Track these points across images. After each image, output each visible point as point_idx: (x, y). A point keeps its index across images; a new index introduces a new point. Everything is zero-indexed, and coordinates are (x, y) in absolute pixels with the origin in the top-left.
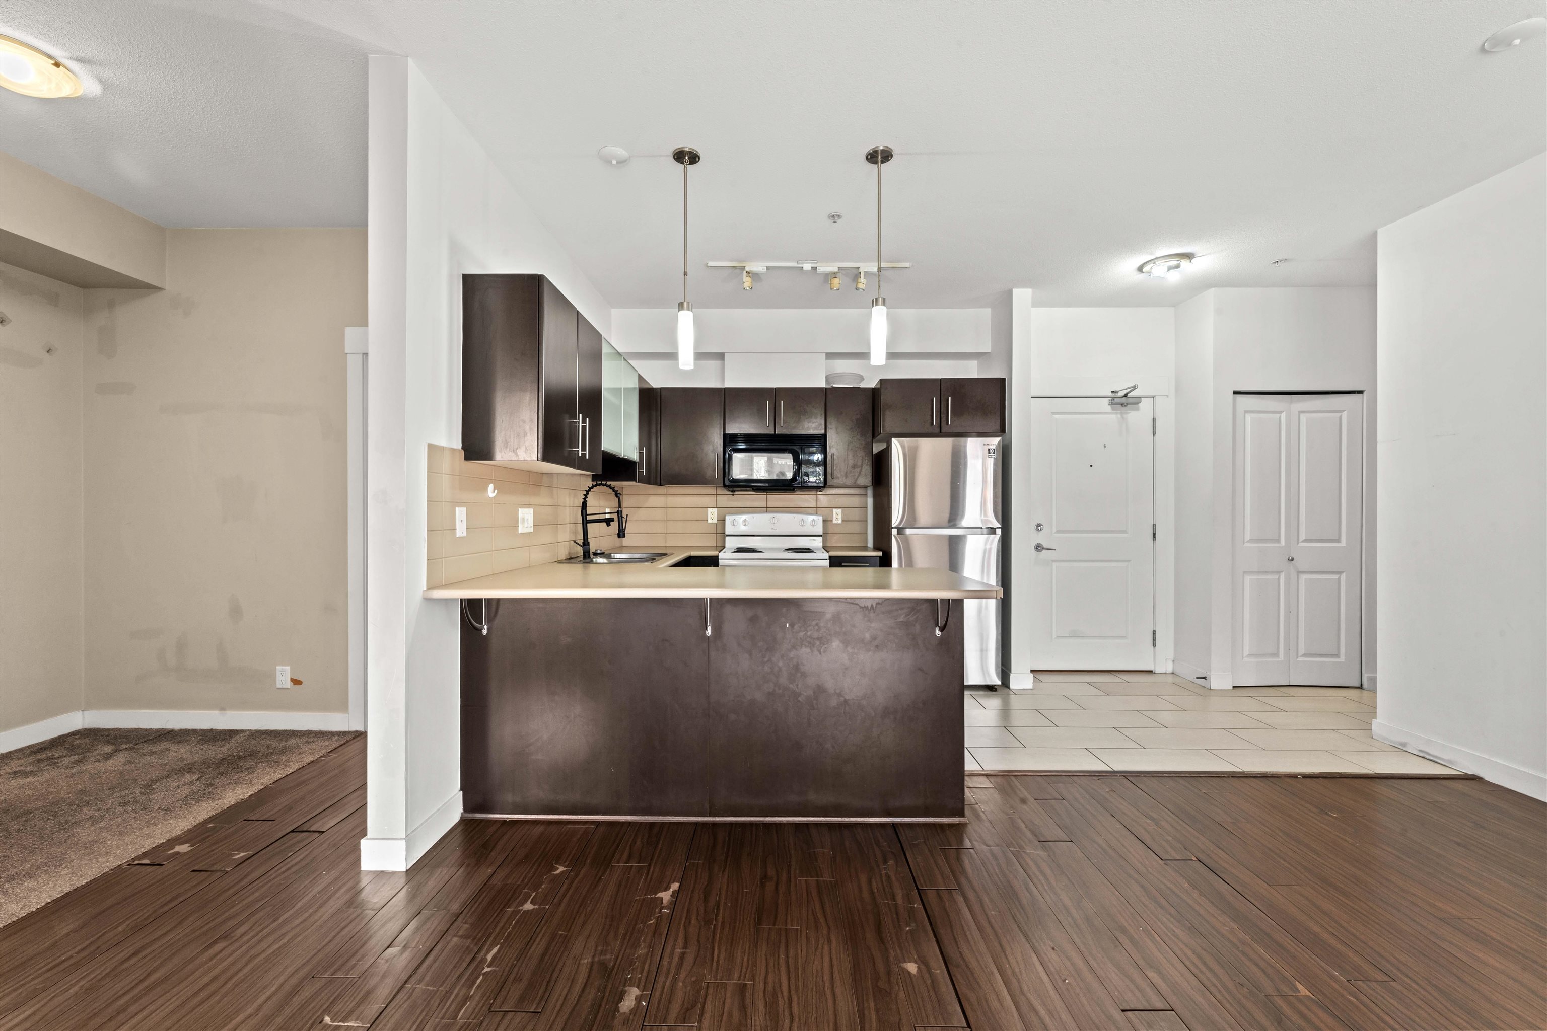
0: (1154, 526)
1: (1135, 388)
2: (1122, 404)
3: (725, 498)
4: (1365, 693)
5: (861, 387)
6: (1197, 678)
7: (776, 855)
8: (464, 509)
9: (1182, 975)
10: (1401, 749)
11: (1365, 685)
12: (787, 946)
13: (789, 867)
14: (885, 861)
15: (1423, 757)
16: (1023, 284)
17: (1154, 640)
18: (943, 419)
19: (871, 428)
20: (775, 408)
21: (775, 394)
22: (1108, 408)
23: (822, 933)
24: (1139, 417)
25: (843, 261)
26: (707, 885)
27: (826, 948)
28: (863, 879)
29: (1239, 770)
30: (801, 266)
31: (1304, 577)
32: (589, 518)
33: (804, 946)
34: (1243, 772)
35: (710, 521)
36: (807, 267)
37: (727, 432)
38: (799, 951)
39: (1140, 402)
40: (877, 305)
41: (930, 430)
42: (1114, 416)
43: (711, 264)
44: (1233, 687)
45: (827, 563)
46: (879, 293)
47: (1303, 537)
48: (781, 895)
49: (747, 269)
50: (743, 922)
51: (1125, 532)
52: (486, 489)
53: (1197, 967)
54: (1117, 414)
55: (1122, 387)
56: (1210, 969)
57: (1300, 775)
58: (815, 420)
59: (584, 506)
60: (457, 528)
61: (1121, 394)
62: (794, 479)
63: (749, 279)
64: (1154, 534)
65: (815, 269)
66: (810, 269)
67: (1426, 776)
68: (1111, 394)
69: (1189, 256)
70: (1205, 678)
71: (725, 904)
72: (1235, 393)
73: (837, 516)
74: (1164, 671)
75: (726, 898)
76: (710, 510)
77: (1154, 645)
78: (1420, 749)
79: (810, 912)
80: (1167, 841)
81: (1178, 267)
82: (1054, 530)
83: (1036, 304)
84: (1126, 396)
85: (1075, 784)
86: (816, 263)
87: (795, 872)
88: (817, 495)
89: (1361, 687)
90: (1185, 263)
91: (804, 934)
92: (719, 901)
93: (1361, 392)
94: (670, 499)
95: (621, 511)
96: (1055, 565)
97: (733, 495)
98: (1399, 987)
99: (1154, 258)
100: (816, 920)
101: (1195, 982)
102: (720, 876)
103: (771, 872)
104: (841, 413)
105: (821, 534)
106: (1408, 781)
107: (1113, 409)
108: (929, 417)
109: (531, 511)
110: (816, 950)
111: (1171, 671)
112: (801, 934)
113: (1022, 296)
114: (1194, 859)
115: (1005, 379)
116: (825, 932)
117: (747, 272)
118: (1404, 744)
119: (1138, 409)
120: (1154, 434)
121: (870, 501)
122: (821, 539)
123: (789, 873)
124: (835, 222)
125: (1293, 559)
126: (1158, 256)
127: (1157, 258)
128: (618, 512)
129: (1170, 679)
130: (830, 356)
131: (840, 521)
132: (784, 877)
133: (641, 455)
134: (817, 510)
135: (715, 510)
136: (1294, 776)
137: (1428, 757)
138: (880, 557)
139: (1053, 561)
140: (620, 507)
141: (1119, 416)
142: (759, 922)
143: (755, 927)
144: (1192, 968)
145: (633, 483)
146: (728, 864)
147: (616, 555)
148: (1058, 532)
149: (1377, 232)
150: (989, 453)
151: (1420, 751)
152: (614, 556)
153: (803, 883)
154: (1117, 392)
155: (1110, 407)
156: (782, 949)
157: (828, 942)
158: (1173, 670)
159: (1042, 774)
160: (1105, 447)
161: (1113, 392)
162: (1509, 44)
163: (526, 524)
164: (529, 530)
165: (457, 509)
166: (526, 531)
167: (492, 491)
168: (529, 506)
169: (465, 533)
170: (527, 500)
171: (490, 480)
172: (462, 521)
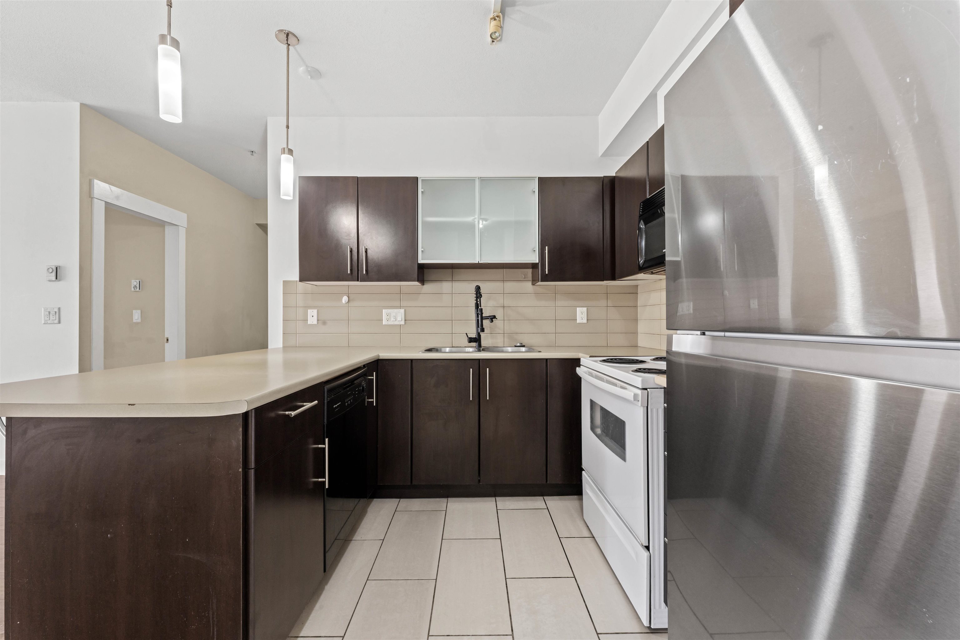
52: (341, 299)
60: (308, 320)
163: (392, 319)
164: (396, 323)
165: (309, 310)
166: (393, 324)
167: (345, 299)
168: (400, 307)
169: (315, 322)
170: (397, 304)
171: (344, 294)
172: (313, 316)
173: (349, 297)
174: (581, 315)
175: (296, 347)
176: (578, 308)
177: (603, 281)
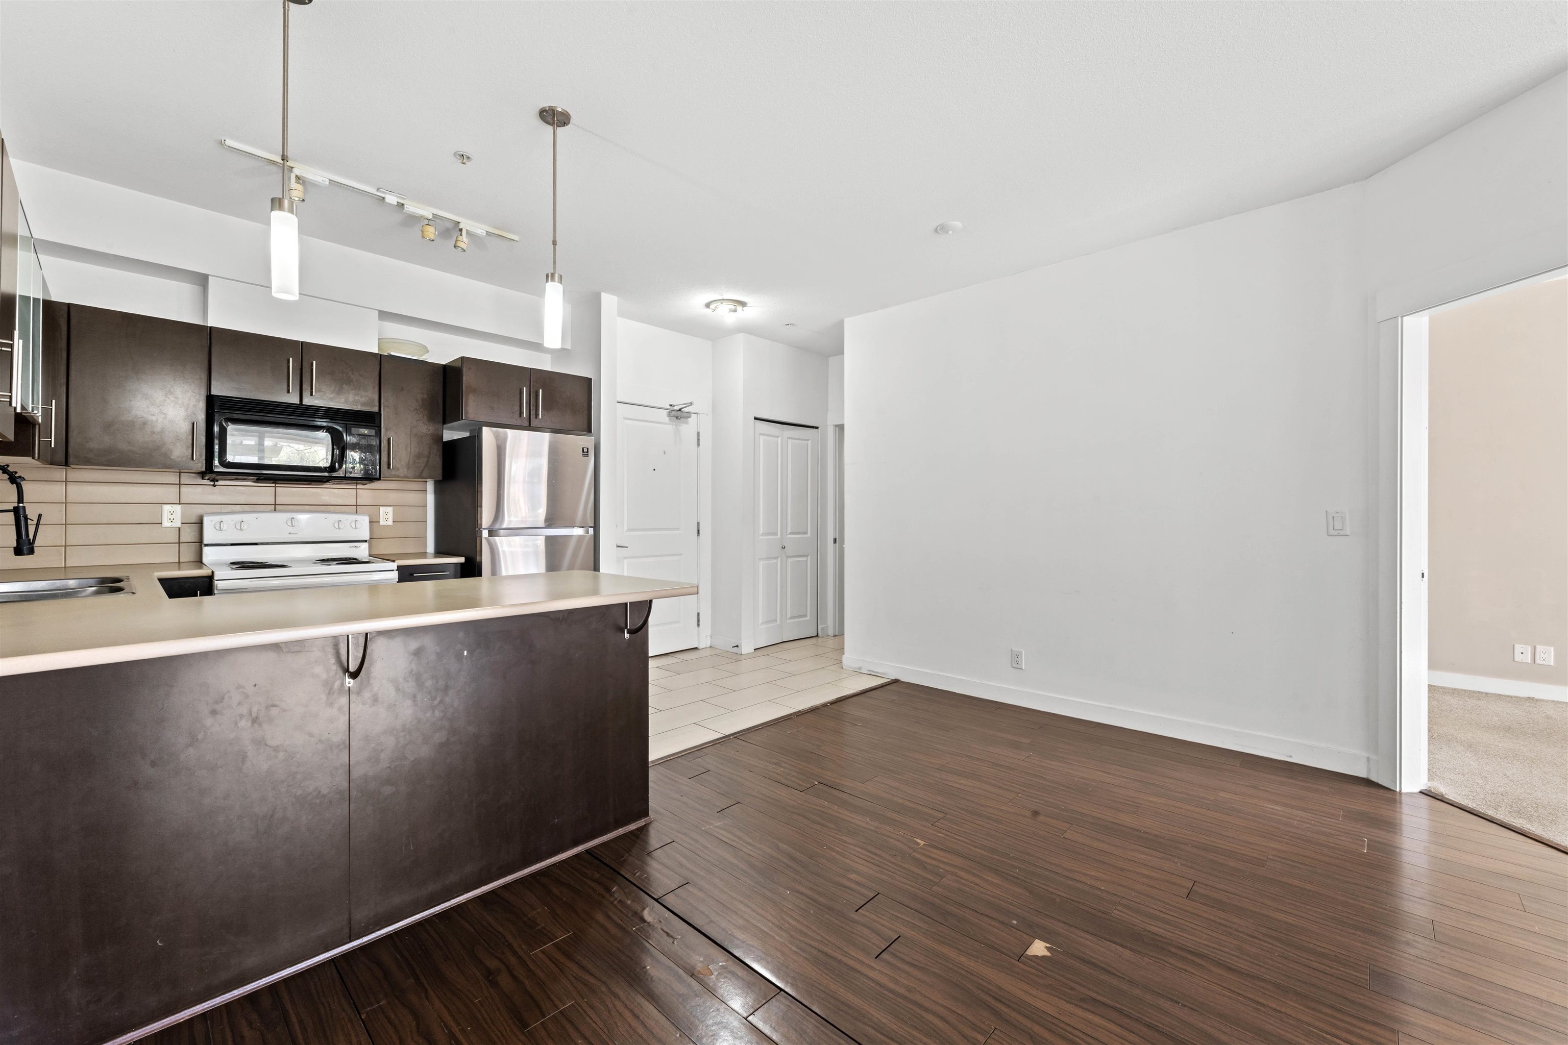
0: (698, 523)
1: (691, 404)
2: (677, 417)
3: (199, 489)
4: (820, 640)
5: (428, 361)
6: (733, 647)
7: (483, 942)
9: (867, 867)
10: (858, 672)
11: (820, 635)
12: (577, 1029)
13: (510, 946)
14: (608, 890)
15: (870, 675)
16: (612, 290)
17: (698, 621)
18: (533, 412)
19: (441, 412)
20: (301, 369)
21: (303, 350)
22: (667, 419)
23: (602, 992)
24: (688, 428)
25: (441, 209)
26: (418, 1024)
27: (618, 1003)
28: (600, 917)
29: (797, 711)
30: (383, 195)
31: (790, 560)
33: (593, 1016)
34: (800, 711)
35: (166, 523)
36: (391, 199)
37: (214, 392)
38: (594, 1025)
39: (690, 417)
40: (553, 280)
41: (518, 422)
42: (670, 427)
43: (229, 142)
44: (755, 649)
45: (395, 575)
46: (554, 268)
47: (789, 531)
48: (526, 982)
49: (297, 171)
50: (503, 1036)
51: (678, 529)
53: (869, 857)
54: (672, 425)
55: (678, 402)
56: (876, 854)
57: (828, 703)
58: (363, 393)
61: (677, 408)
62: (332, 469)
63: (299, 187)
64: (698, 531)
65: (401, 205)
66: (396, 204)
67: (880, 686)
68: (669, 407)
69: (743, 304)
70: (737, 646)
71: (463, 1031)
72: (756, 418)
73: (386, 516)
74: (704, 646)
75: (458, 1024)
76: (167, 508)
77: (698, 625)
78: (870, 669)
79: (573, 979)
80: (793, 776)
81: (735, 311)
82: (625, 529)
83: (622, 314)
84: (680, 410)
85: (708, 755)
86: (404, 199)
87: (522, 949)
88: (357, 489)
89: (817, 636)
90: (739, 308)
91: (584, 1005)
92: (450, 1032)
93: (817, 428)
95: (24, 508)
96: (626, 561)
97: (214, 485)
98: (950, 817)
99: (721, 298)
100: (585, 983)
101: (875, 868)
102: (427, 1003)
103: (493, 964)
104: (402, 389)
105: (367, 538)
106: (874, 691)
107: (670, 420)
108: (517, 408)
110: (609, 1011)
111: (709, 646)
112: (581, 1007)
113: (609, 302)
114: (817, 783)
115: (591, 379)
116: (604, 989)
117: (296, 176)
118: (860, 668)
119: (687, 423)
120: (698, 445)
121: (430, 498)
122: (366, 545)
123: (515, 953)
124: (464, 163)
125: (784, 548)
126: (725, 298)
127: (723, 300)
128: (16, 511)
129: (708, 652)
130: (384, 315)
131: (390, 523)
132: (513, 960)
133: (45, 413)
134: (357, 508)
135: (178, 508)
136: (825, 705)
137: (873, 674)
138: (462, 564)
139: (625, 558)
141: (674, 427)
142: (524, 1024)
143: (523, 1033)
144: (868, 859)
145: (28, 460)
146: (426, 985)
148: (629, 530)
149: (844, 320)
150: (583, 451)
151: (869, 671)
153: (541, 955)
154: (674, 406)
155: (668, 418)
156: (574, 1034)
157: (615, 997)
158: (711, 644)
159: (679, 755)
160: (665, 453)
161: (671, 405)
162: (947, 232)
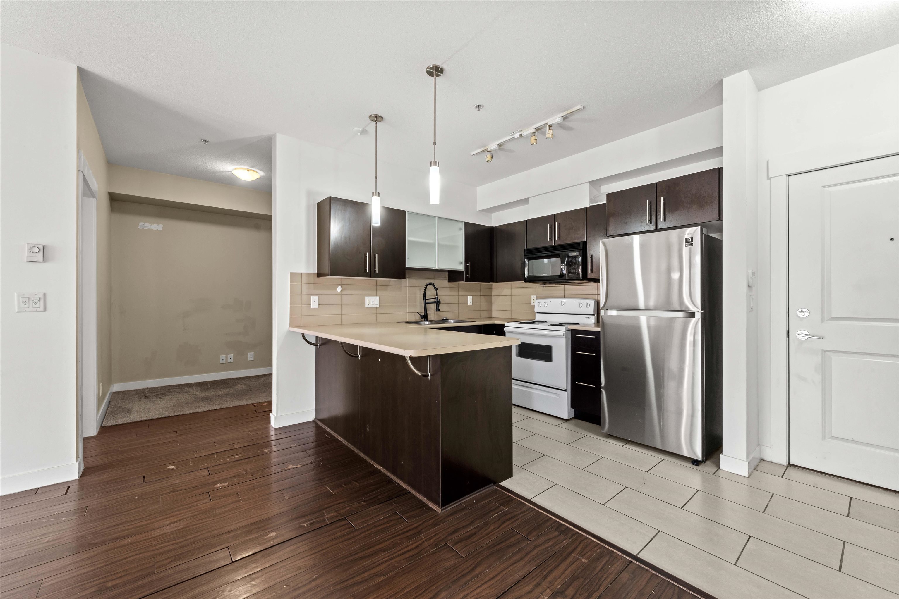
8: (317, 297)
18: (658, 217)
30: (513, 136)
32: (427, 301)
35: (532, 303)
36: (517, 135)
37: (527, 248)
43: (473, 153)
52: (336, 289)
58: (578, 232)
59: (425, 295)
60: (311, 304)
65: (521, 135)
66: (519, 136)
76: (533, 297)
86: (521, 131)
94: (513, 290)
109: (378, 298)
115: (722, 168)
117: (488, 152)
133: (466, 267)
135: (536, 296)
140: (437, 295)
145: (462, 282)
147: (451, 321)
152: (450, 321)
163: (372, 304)
164: (375, 306)
165: (312, 297)
166: (372, 307)
167: (339, 289)
168: (376, 295)
169: (317, 306)
170: (374, 292)
171: (339, 285)
172: (315, 302)
173: (342, 287)
174: (470, 300)
175: (301, 326)
176: (468, 297)
177: (490, 282)
